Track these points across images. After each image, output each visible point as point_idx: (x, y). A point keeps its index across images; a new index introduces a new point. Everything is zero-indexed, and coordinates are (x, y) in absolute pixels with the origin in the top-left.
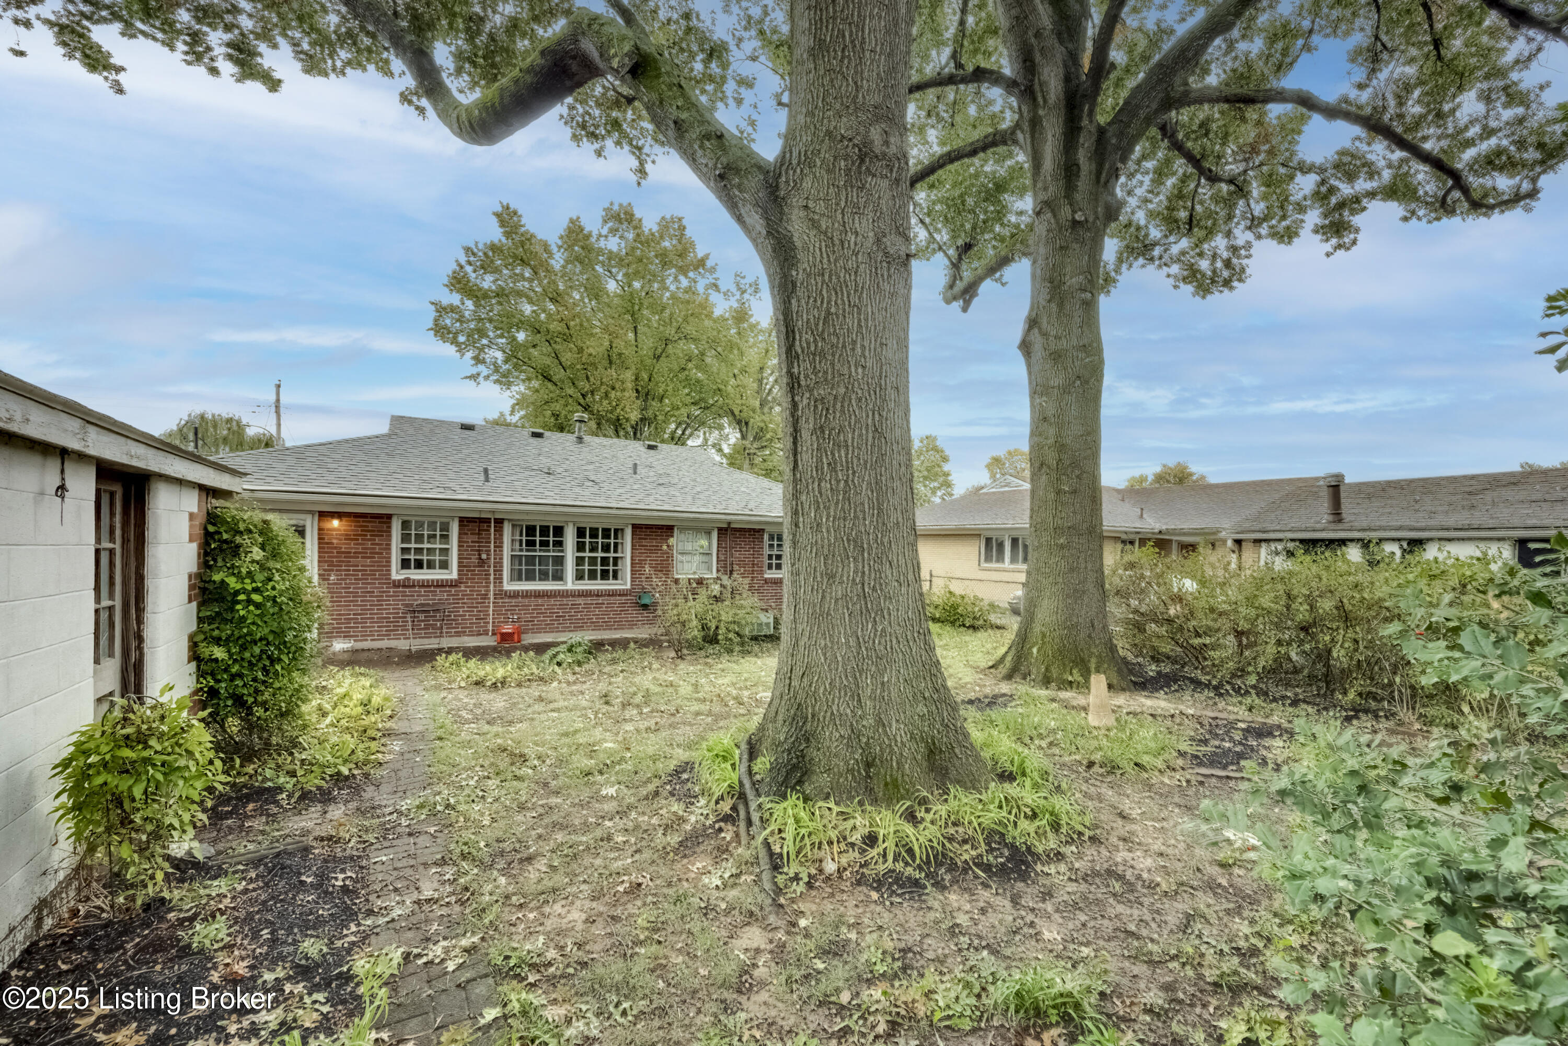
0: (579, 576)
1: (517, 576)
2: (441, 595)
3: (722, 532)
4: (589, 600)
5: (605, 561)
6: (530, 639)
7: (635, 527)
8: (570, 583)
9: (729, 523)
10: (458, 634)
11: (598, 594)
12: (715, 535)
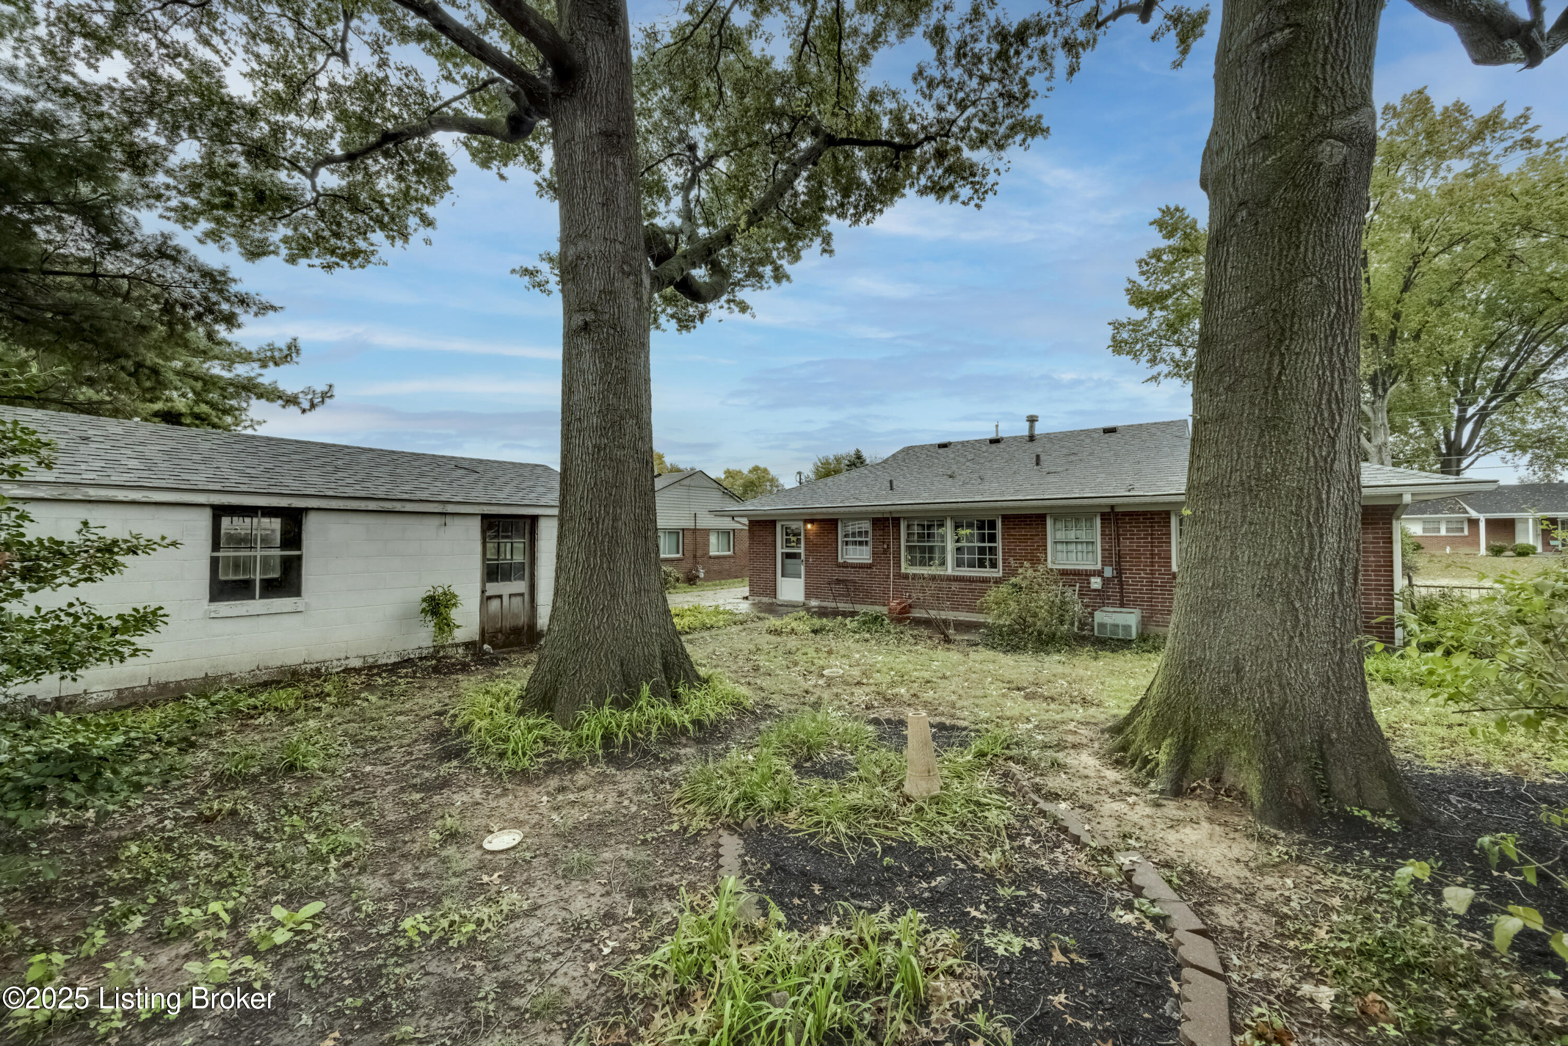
0: (960, 563)
1: (912, 563)
2: (863, 574)
3: (1105, 517)
4: (963, 585)
5: (982, 550)
6: (917, 613)
7: (1005, 518)
8: (950, 569)
9: (1112, 507)
10: (872, 604)
11: (971, 580)
12: (1098, 522)
